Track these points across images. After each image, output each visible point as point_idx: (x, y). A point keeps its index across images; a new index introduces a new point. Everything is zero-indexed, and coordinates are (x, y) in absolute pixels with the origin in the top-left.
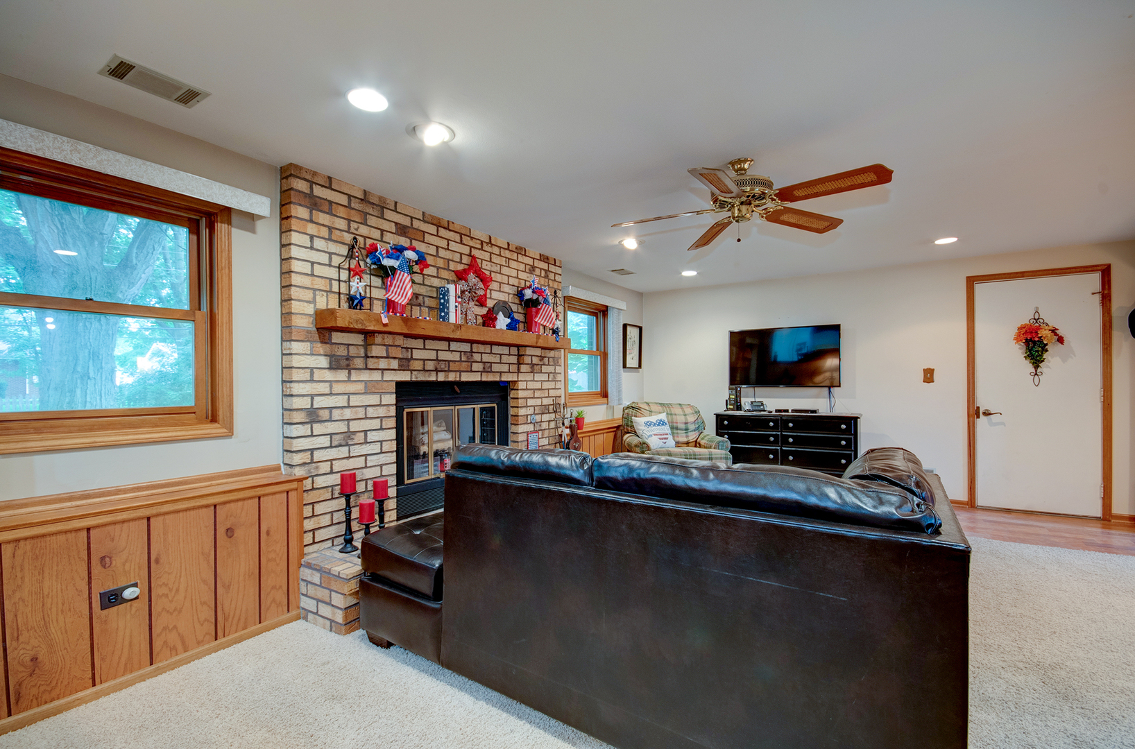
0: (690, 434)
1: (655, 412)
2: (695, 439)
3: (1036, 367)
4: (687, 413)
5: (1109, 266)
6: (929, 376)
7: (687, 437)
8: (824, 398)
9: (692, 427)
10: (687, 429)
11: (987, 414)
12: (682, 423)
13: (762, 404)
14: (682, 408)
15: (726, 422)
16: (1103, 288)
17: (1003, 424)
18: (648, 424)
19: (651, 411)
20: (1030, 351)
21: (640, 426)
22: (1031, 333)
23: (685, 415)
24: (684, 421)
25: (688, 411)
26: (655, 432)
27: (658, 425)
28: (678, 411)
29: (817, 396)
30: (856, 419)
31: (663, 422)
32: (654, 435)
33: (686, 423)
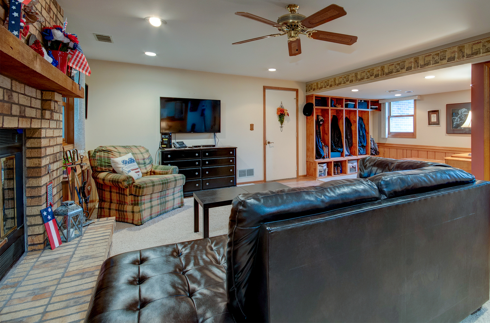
0: (147, 166)
1: (123, 153)
2: (150, 170)
3: (282, 124)
4: (142, 152)
5: (298, 89)
6: (252, 127)
7: (146, 168)
8: (212, 138)
9: (147, 161)
10: (145, 163)
11: (269, 143)
12: (141, 159)
13: (183, 144)
14: (138, 149)
15: (169, 156)
16: (297, 98)
17: (273, 147)
18: (125, 162)
19: (120, 153)
20: (280, 118)
21: (119, 164)
22: (282, 111)
23: (142, 153)
24: (142, 158)
25: (143, 150)
26: (132, 168)
27: (131, 163)
28: (136, 151)
29: (209, 138)
30: (235, 148)
31: (133, 160)
32: (132, 170)
33: (144, 159)
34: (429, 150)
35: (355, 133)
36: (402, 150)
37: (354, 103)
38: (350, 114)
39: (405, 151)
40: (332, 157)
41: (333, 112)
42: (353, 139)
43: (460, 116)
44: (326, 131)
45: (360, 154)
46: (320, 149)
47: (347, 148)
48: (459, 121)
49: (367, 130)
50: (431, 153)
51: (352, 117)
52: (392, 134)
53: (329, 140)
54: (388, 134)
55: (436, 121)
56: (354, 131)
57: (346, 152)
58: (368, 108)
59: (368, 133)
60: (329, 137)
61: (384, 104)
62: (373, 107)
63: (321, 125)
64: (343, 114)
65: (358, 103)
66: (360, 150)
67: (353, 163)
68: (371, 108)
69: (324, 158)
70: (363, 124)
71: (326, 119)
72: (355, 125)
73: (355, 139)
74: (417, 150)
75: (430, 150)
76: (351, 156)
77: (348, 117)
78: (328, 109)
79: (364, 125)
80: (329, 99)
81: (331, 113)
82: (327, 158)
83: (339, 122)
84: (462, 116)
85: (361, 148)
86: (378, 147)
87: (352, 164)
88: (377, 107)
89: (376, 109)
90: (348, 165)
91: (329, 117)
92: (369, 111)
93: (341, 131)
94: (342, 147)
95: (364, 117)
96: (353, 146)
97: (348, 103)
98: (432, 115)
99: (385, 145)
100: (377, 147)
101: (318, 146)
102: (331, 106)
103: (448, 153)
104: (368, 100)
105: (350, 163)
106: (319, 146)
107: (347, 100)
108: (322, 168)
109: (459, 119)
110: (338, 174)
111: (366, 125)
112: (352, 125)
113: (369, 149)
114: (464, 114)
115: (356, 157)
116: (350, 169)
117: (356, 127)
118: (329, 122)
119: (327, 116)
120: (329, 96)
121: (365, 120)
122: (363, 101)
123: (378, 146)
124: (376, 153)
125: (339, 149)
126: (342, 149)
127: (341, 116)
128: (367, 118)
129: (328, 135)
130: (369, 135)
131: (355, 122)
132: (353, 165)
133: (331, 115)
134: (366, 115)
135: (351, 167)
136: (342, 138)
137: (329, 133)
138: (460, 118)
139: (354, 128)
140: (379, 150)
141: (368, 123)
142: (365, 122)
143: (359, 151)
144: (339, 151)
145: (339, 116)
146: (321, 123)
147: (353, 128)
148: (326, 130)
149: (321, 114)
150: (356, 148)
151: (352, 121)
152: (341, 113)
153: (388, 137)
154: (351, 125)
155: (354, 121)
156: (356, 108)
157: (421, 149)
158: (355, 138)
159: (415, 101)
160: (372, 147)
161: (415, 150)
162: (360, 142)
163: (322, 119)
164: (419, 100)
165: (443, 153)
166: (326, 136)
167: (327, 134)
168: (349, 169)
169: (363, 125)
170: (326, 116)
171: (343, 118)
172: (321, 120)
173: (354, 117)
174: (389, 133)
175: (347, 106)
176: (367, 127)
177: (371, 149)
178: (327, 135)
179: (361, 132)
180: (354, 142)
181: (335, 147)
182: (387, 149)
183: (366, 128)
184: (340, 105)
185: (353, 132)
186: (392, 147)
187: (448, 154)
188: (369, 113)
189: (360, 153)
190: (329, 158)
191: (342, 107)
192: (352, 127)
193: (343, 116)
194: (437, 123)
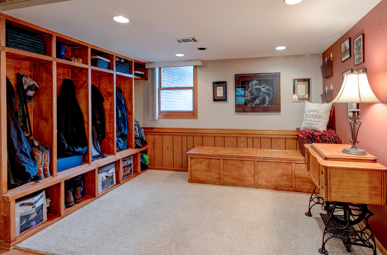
34: (217, 135)
35: (110, 115)
36: (180, 137)
37: (109, 61)
38: (100, 80)
39: (184, 138)
40: (59, 170)
41: (64, 72)
42: (107, 125)
43: (251, 90)
44: (45, 114)
45: (118, 150)
46: (23, 158)
47: (95, 143)
48: (250, 96)
49: (129, 108)
50: (219, 138)
51: (104, 86)
52: (163, 114)
53: (52, 133)
54: (159, 114)
55: (222, 95)
56: (109, 111)
57: (93, 152)
58: (131, 73)
59: (131, 113)
60: (52, 126)
61: (153, 69)
62: (138, 72)
63: (30, 98)
64: (87, 77)
65: (116, 61)
66: (119, 143)
67: (108, 171)
68: (136, 74)
69: (37, 178)
70: (122, 99)
71: (44, 85)
72: (110, 100)
73: (110, 126)
74: (201, 136)
75: (219, 135)
76: (104, 157)
77: (97, 86)
78: (51, 63)
79: (125, 101)
80: (51, 39)
81: (58, 75)
82: (46, 176)
83: (78, 93)
84: (252, 89)
85: (120, 139)
86: (145, 135)
87: (106, 174)
88: (143, 73)
89: (141, 75)
90: (97, 177)
91: (51, 81)
92: (132, 78)
93: (83, 110)
94: (85, 143)
95: (125, 87)
96: (107, 137)
97: (98, 59)
98: (218, 88)
99: (154, 130)
100: (143, 135)
101: (18, 154)
102: (59, 56)
103: (240, 137)
104: (131, 60)
105: (102, 172)
106: (22, 152)
107: (95, 52)
108: (30, 207)
109: (249, 94)
110: (75, 203)
111: (127, 100)
112: (105, 100)
113: (132, 140)
114: (255, 87)
115: (113, 156)
116: (103, 182)
117: (112, 104)
118: (52, 92)
119: (47, 78)
120: (52, 32)
121: (125, 93)
122: (123, 61)
123: (145, 132)
124: (142, 143)
125: (80, 149)
126: (86, 148)
127: (82, 82)
128: (128, 90)
129: (50, 123)
130: (132, 117)
131: (111, 94)
132: (108, 175)
133: (58, 79)
134: (127, 84)
135: (105, 178)
136: (86, 126)
137: (52, 117)
138: (250, 92)
139: (109, 106)
140: (147, 138)
141: (130, 98)
142: (126, 95)
143: (117, 144)
144: (79, 154)
145: (79, 81)
146: (30, 93)
147: (107, 105)
148: (44, 109)
149: (29, 73)
150: (113, 141)
151: (104, 93)
152: (83, 76)
153: (159, 118)
154: (103, 101)
155: (108, 93)
156: (113, 70)
157: (206, 135)
158: (110, 122)
159: (195, 67)
160: (136, 135)
161: (199, 136)
162: (119, 129)
163: (32, 83)
164: (201, 67)
165: (233, 139)
166: (43, 124)
167: (48, 120)
168: (101, 183)
169: (123, 101)
170: (44, 78)
171: (87, 86)
172: (30, 88)
173: (109, 85)
174: (160, 112)
175: (94, 63)
176: (129, 104)
177: (136, 138)
178: (47, 122)
179: (119, 112)
180: (109, 131)
181: (69, 145)
182: (158, 136)
183: (127, 106)
184: (81, 60)
185: (106, 113)
186: (166, 134)
187: (240, 139)
188: (132, 80)
189: (119, 148)
190: (52, 174)
191: (86, 62)
192: (104, 103)
193: (87, 82)
194: (224, 99)
